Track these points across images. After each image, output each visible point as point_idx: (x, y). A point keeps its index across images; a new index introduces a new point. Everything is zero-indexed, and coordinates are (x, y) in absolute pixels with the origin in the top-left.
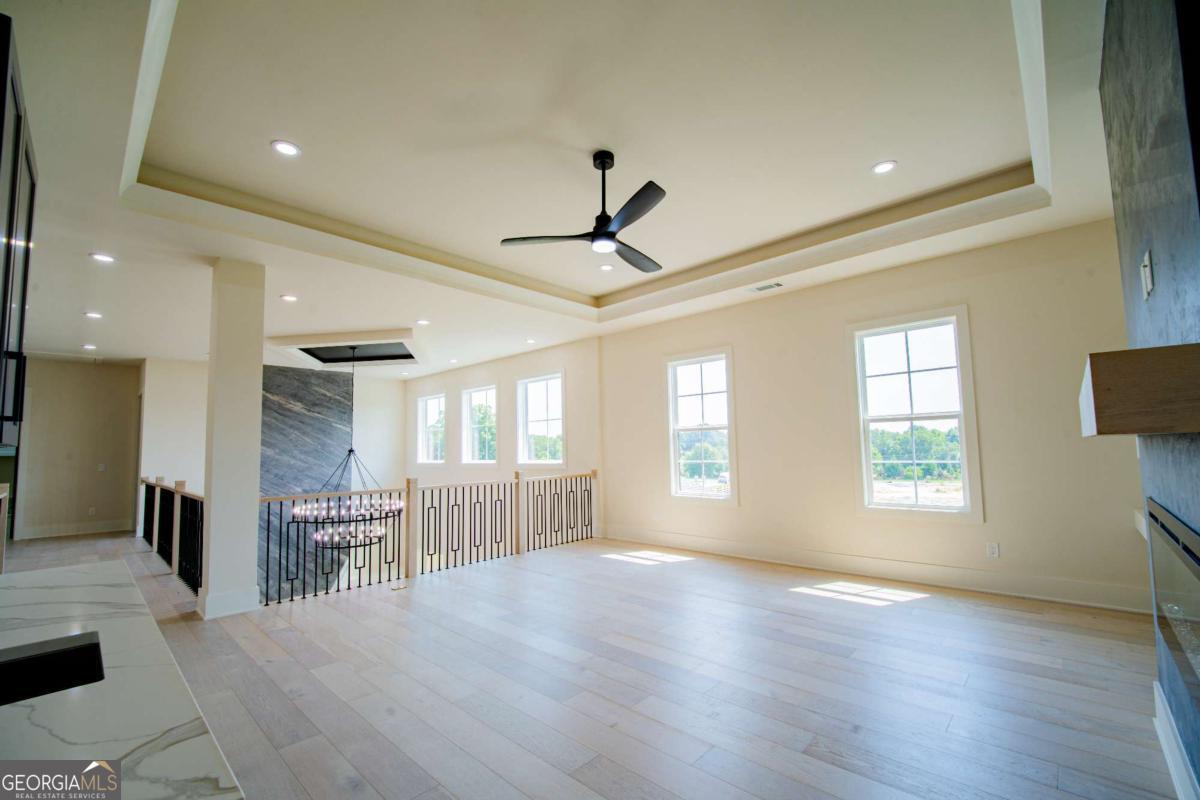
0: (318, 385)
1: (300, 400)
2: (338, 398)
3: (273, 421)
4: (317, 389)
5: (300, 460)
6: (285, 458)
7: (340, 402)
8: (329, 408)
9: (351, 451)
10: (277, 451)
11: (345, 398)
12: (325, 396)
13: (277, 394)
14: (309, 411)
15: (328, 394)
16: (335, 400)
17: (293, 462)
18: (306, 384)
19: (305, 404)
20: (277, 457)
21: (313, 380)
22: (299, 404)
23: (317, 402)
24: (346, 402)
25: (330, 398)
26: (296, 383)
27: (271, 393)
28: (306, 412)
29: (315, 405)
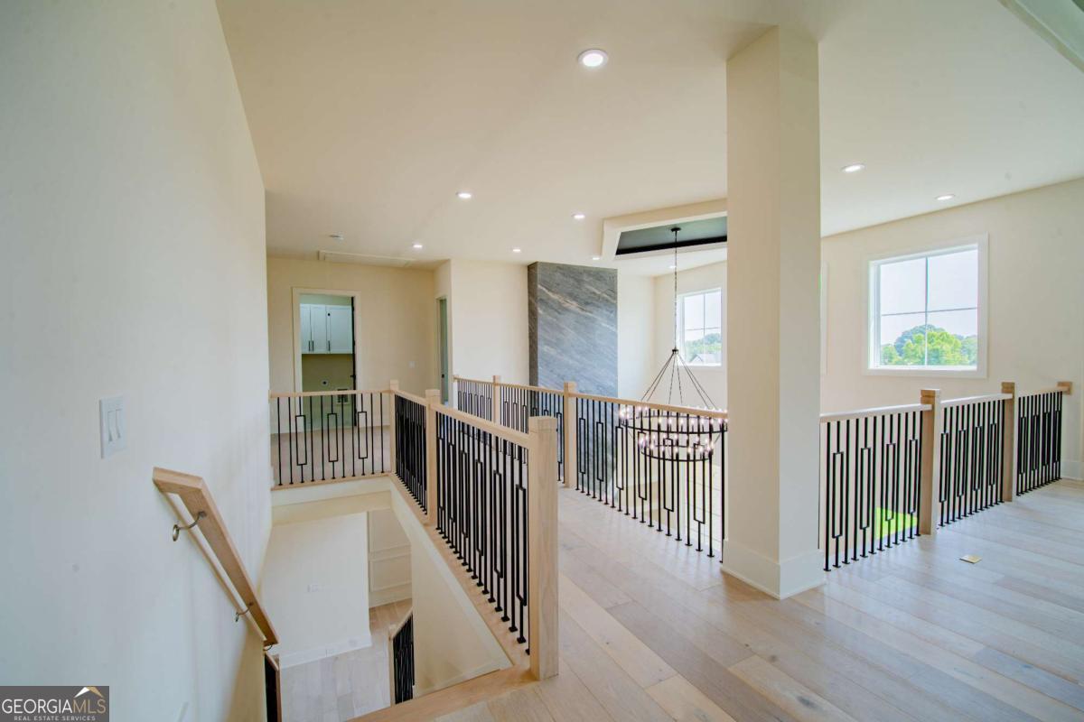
0: (589, 284)
1: (575, 298)
2: (606, 296)
3: (555, 320)
4: (589, 287)
5: (577, 360)
6: (566, 359)
7: (607, 300)
8: (598, 307)
9: (675, 351)
10: (559, 351)
11: (610, 296)
12: (594, 293)
13: (557, 293)
14: (583, 310)
15: (598, 293)
16: (603, 298)
17: (571, 362)
18: (579, 281)
19: (580, 304)
20: (559, 357)
21: (585, 278)
22: (574, 303)
23: (589, 301)
24: (612, 301)
25: (599, 296)
26: (572, 281)
27: (552, 292)
28: (578, 310)
29: (587, 303)
